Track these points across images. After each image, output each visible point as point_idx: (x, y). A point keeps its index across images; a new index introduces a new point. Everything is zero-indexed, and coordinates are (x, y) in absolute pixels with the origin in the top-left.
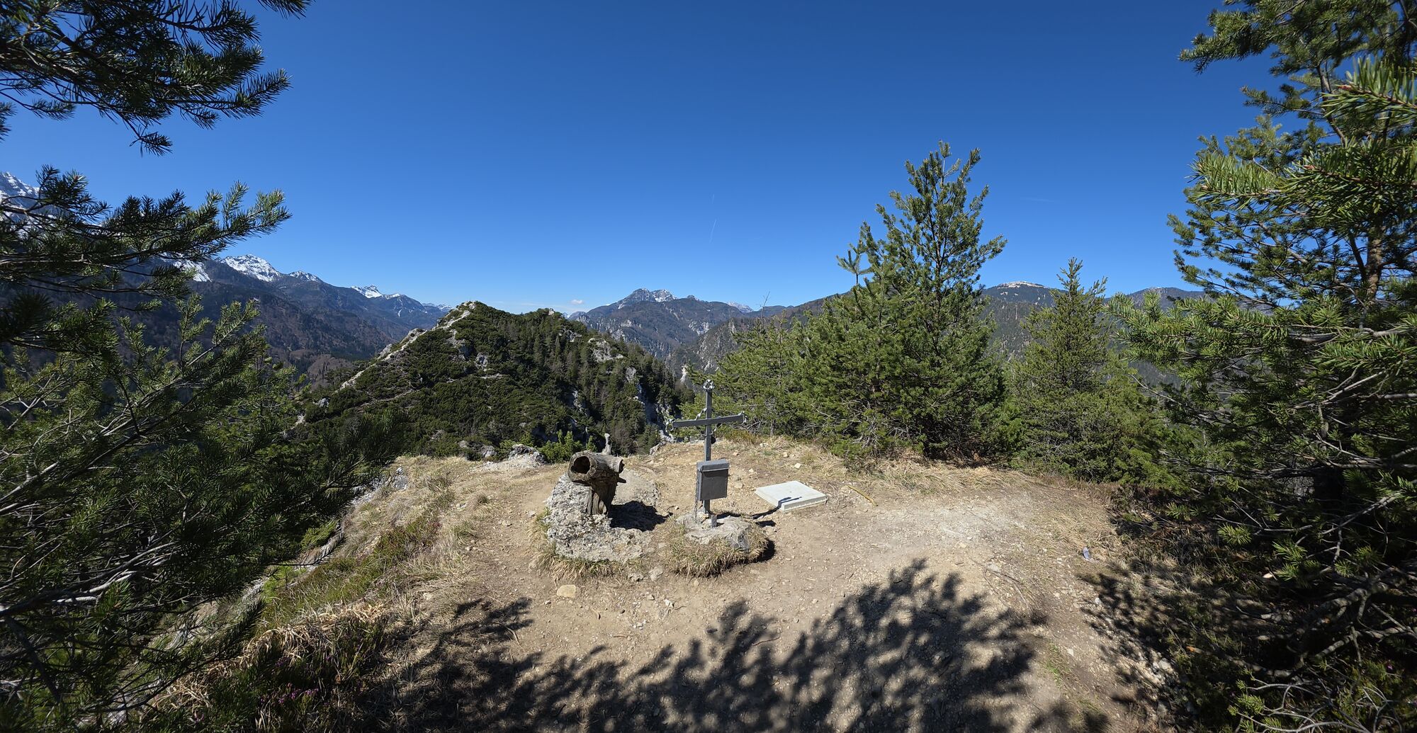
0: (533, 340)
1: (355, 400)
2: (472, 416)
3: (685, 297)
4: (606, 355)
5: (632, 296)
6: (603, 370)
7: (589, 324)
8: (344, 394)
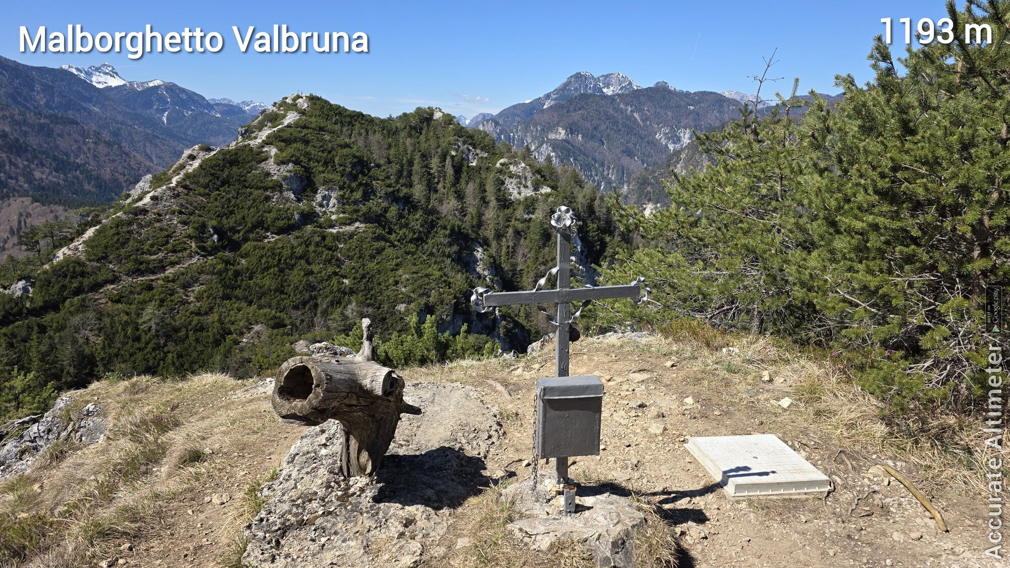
0: (411, 163)
1: (86, 282)
2: (315, 298)
3: (652, 85)
4: (526, 187)
5: (566, 85)
6: (520, 213)
7: (499, 135)
8: (62, 272)
